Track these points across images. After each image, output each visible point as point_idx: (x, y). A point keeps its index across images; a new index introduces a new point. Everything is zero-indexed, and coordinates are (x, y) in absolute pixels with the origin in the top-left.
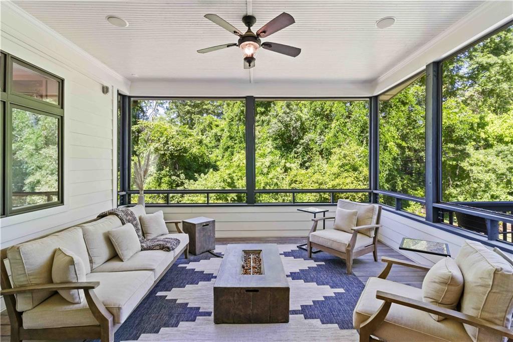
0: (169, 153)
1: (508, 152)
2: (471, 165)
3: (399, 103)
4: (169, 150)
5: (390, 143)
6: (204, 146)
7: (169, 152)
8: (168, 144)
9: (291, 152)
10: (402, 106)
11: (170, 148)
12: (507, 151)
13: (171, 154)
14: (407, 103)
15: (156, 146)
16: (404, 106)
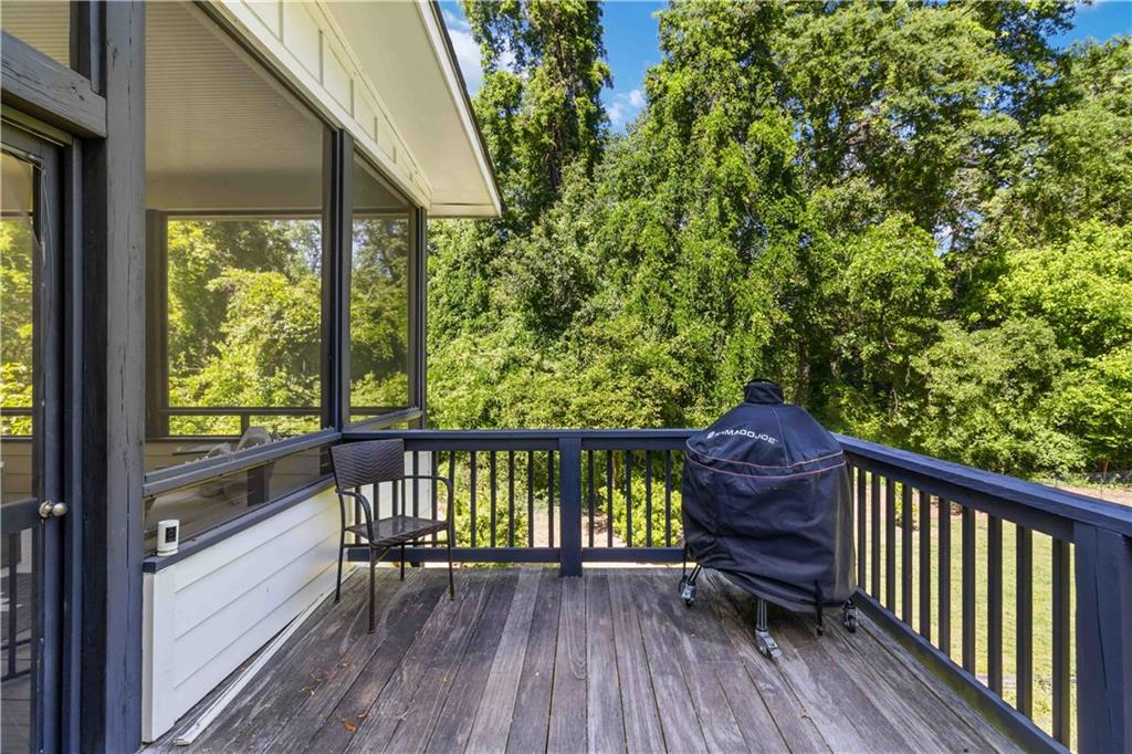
0: (285, 339)
1: (1026, 337)
2: (933, 363)
3: (780, 226)
4: (284, 332)
5: (756, 315)
6: (385, 322)
7: (284, 336)
8: (283, 318)
9: (557, 336)
10: (786, 231)
11: (286, 327)
12: (1025, 333)
13: (290, 341)
14: (795, 227)
15: (254, 323)
16: (790, 232)
